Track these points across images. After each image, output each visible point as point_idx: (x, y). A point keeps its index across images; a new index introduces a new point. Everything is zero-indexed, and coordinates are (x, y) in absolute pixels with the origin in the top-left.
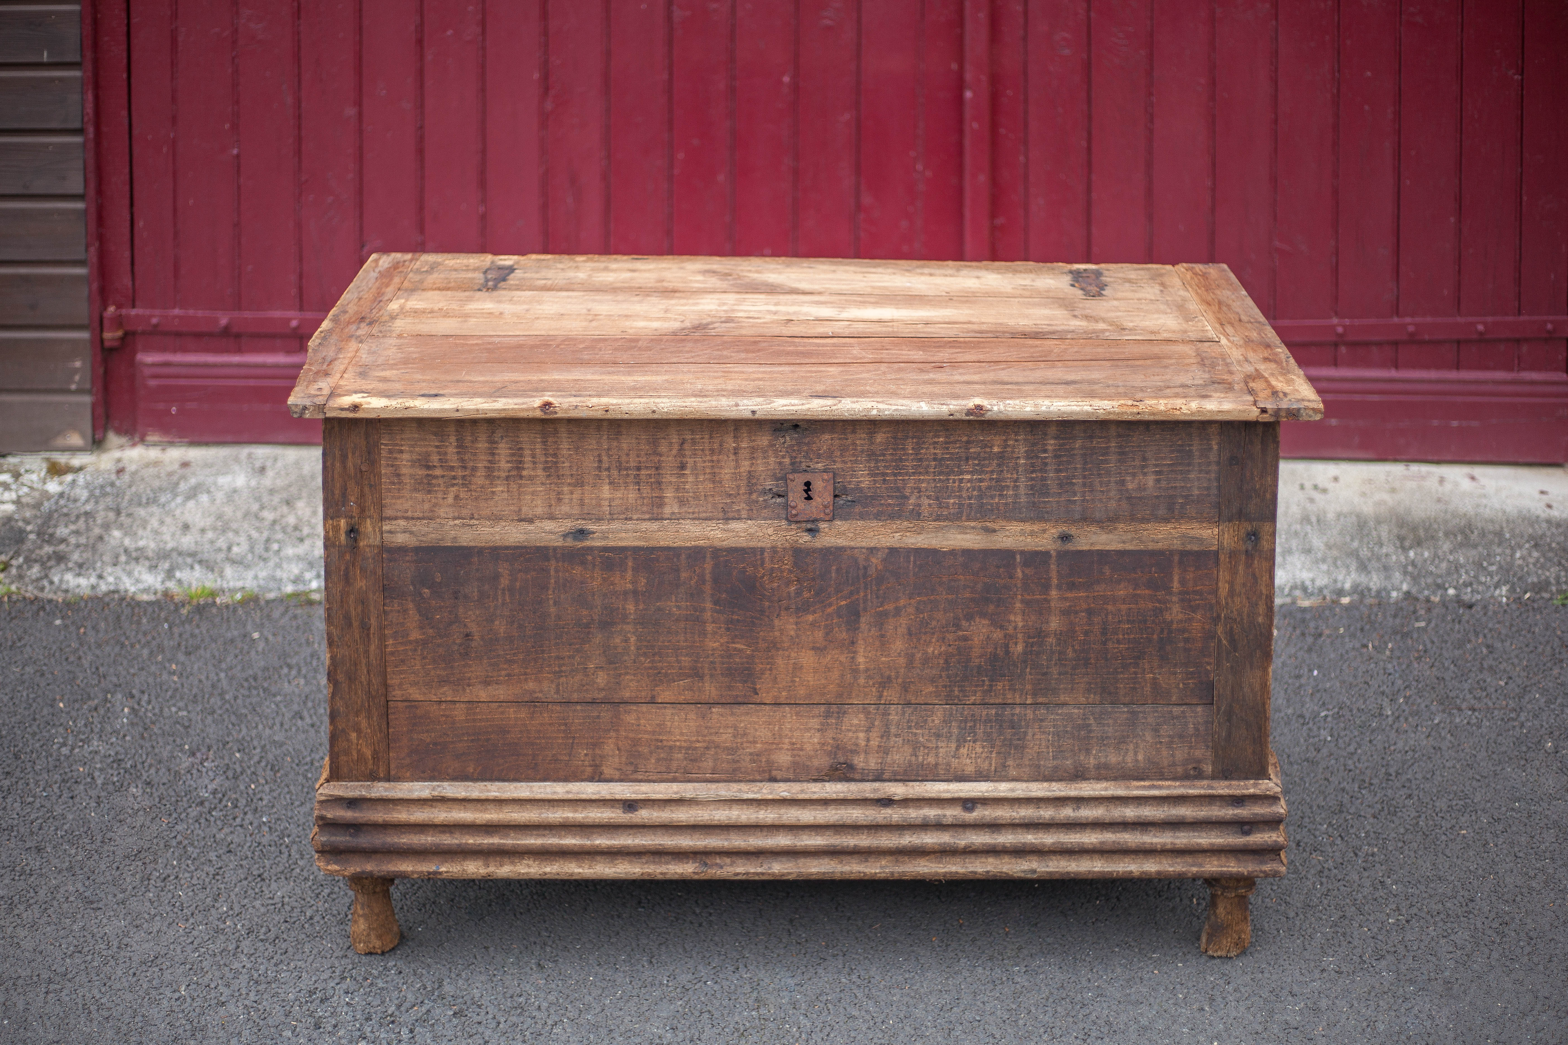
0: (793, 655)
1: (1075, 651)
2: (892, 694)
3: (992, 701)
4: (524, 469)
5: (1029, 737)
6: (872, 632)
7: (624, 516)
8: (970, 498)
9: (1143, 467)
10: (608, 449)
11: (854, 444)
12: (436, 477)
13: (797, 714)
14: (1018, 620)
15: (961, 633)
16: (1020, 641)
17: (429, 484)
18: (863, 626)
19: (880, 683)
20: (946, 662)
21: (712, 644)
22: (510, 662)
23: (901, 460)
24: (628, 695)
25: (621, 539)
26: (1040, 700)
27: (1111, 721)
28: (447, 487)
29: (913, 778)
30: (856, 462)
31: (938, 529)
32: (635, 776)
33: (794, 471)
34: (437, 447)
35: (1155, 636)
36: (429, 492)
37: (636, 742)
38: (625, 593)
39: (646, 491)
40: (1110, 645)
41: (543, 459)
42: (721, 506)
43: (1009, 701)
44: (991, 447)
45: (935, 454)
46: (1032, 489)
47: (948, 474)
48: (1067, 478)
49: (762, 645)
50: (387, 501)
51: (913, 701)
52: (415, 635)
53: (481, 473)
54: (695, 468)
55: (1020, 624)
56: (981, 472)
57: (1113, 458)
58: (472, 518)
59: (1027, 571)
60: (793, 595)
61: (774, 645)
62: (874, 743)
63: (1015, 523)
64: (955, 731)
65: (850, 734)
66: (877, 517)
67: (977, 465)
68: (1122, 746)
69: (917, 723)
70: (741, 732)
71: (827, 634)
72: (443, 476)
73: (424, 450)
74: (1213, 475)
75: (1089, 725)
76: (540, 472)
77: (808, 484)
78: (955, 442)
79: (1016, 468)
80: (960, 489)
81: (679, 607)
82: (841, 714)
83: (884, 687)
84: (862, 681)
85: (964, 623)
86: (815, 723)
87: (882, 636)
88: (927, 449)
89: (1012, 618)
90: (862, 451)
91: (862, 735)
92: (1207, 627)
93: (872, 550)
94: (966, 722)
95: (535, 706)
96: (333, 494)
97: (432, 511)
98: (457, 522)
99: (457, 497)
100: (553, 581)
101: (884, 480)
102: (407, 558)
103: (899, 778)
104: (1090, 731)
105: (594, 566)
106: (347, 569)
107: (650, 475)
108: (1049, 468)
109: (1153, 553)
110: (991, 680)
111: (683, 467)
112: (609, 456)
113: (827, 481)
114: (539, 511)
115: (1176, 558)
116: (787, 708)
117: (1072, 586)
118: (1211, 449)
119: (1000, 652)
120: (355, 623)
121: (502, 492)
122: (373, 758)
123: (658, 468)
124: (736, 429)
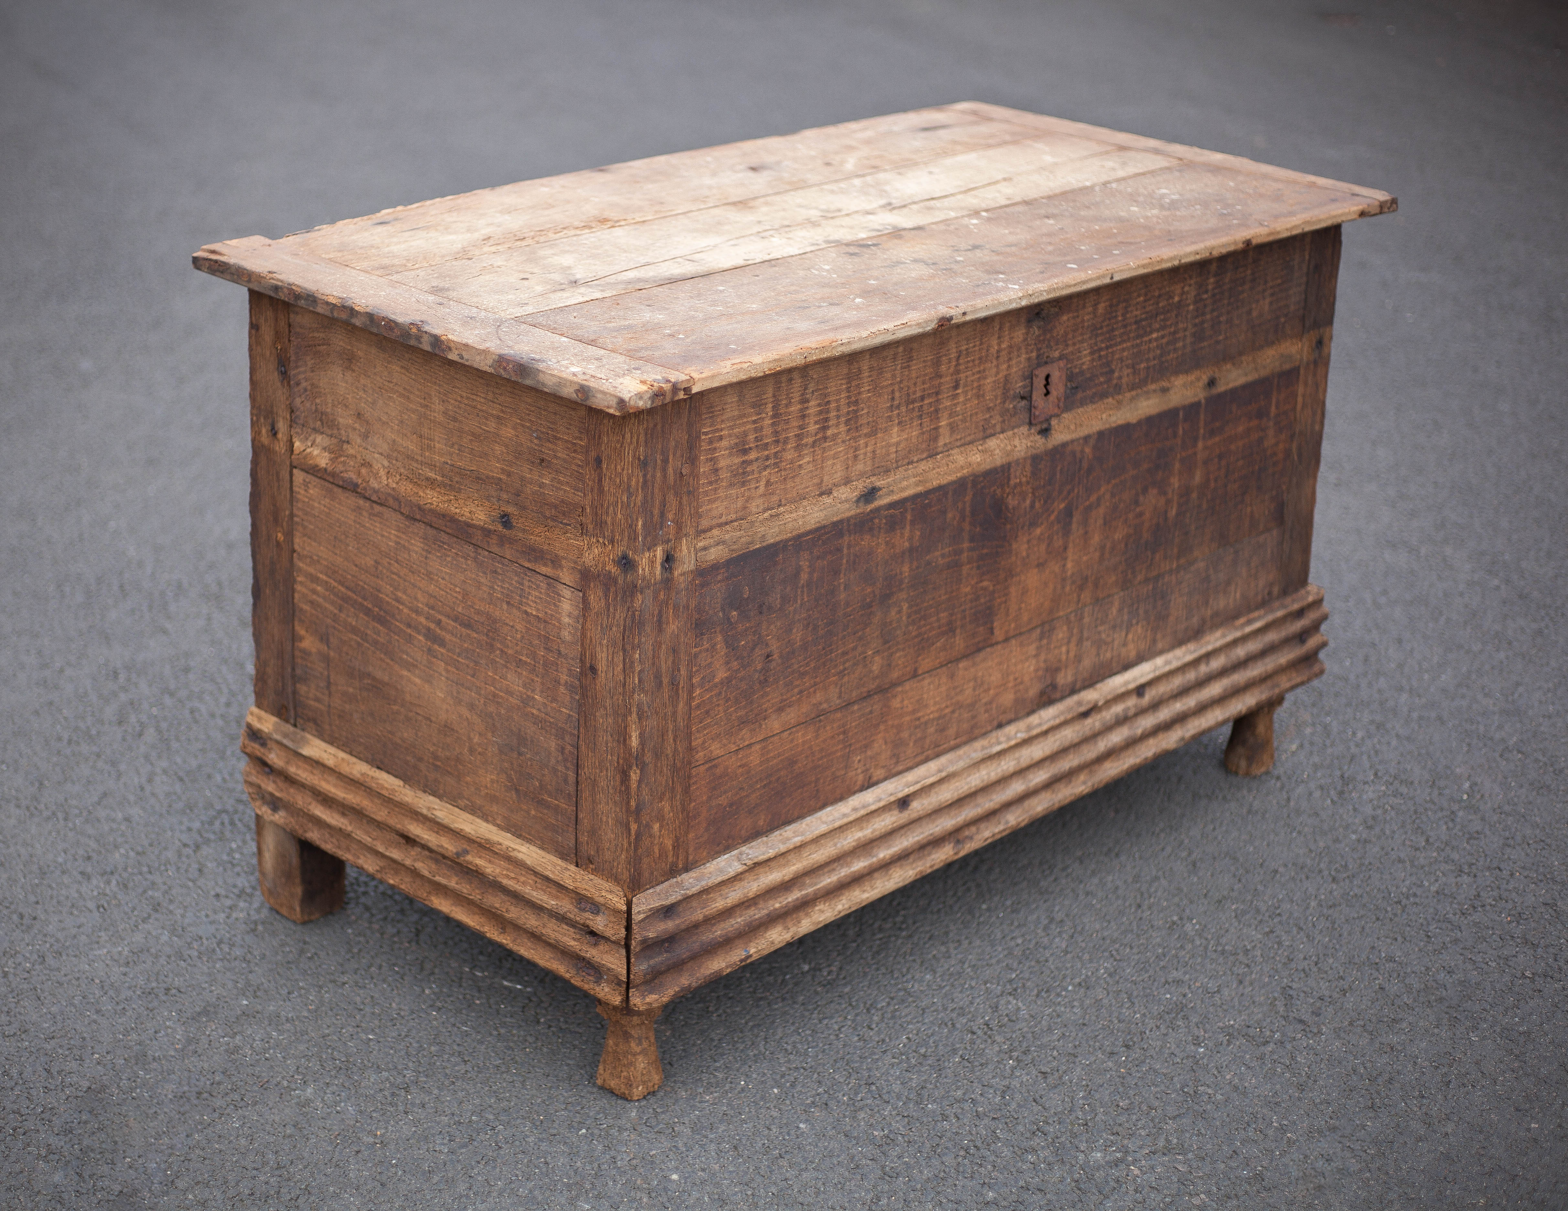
0: (1023, 578)
1: (1208, 501)
2: (1086, 595)
3: (1151, 576)
4: (829, 427)
5: (1172, 604)
6: (1080, 531)
7: (906, 461)
8: (1154, 359)
9: (1264, 291)
10: (901, 381)
11: (1083, 321)
12: (751, 462)
13: (1021, 645)
14: (1175, 481)
15: (1138, 510)
16: (1175, 503)
17: (744, 473)
18: (1074, 526)
19: (1080, 586)
20: (1126, 544)
21: (965, 589)
22: (803, 675)
23: (1113, 330)
24: (896, 675)
25: (903, 489)
26: (1182, 562)
27: (1222, 566)
28: (760, 472)
29: (1098, 679)
30: (1082, 341)
31: (1131, 400)
33: (1038, 366)
34: (754, 421)
35: (1256, 467)
36: (743, 484)
37: (900, 729)
38: (903, 554)
39: (926, 423)
40: (1229, 487)
41: (846, 410)
42: (982, 423)
43: (1162, 571)
44: (1173, 298)
45: (1136, 316)
46: (1195, 336)
47: (1143, 336)
48: (1218, 317)
49: (1002, 576)
50: (703, 508)
51: (1100, 597)
52: (721, 675)
53: (791, 444)
54: (966, 384)
55: (1176, 486)
56: (1164, 327)
57: (1247, 286)
58: (779, 506)
59: (1186, 426)
60: (1028, 509)
61: (1010, 573)
62: (1072, 654)
63: (1181, 377)
64: (1126, 617)
65: (1056, 651)
66: (1092, 400)
67: (1162, 320)
68: (1228, 589)
69: (1101, 620)
70: (979, 682)
71: (1049, 545)
72: (757, 459)
73: (743, 429)
74: (1303, 287)
75: (1210, 576)
76: (843, 428)
77: (1048, 377)
78: (1150, 299)
79: (1187, 316)
80: (1149, 351)
81: (943, 556)
82: (1052, 630)
83: (1082, 590)
84: (1068, 589)
85: (1141, 498)
86: (1032, 649)
87: (1086, 533)
88: (1131, 311)
89: (1172, 480)
90: (1088, 328)
91: (1064, 649)
92: (1287, 446)
93: (1086, 439)
94: (1133, 604)
95: (820, 721)
96: (652, 515)
97: (744, 508)
98: (766, 515)
99: (768, 483)
100: (844, 561)
101: (1100, 356)
102: (719, 577)
105: (880, 528)
106: (660, 612)
107: (931, 404)
108: (1207, 309)
109: (1262, 381)
110: (1153, 553)
111: (957, 385)
112: (901, 390)
113: (1062, 369)
114: (838, 477)
115: (1276, 381)
116: (1014, 641)
117: (1212, 433)
118: (1304, 261)
119: (1161, 520)
120: (665, 681)
121: (809, 463)
122: (674, 847)
123: (937, 393)
124: (1000, 329)
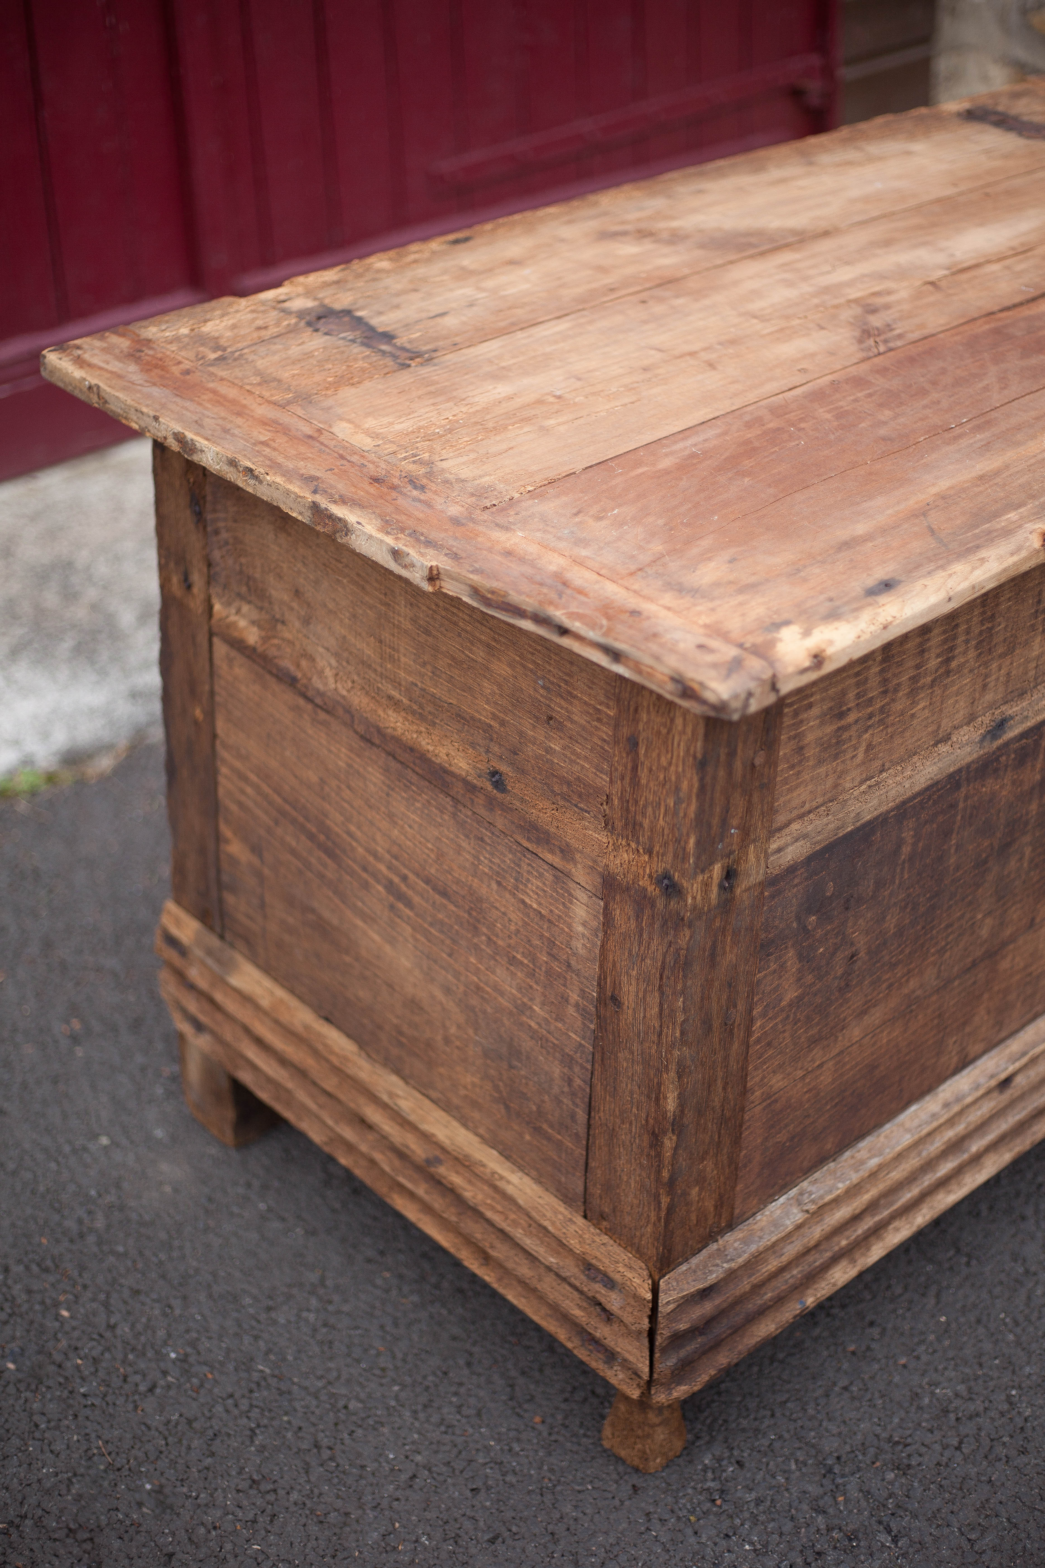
4: (954, 658)
12: (849, 727)
17: (838, 743)
22: (895, 965)
24: (1009, 932)
28: (860, 736)
34: (857, 674)
36: (837, 756)
37: (1007, 992)
38: (1033, 789)
41: (977, 631)
50: (781, 801)
52: (791, 994)
53: (904, 691)
58: (881, 772)
72: (856, 722)
73: (841, 688)
76: (972, 654)
95: (912, 1011)
96: (709, 826)
97: (836, 786)
98: (864, 787)
99: (870, 747)
100: (959, 818)
102: (796, 881)
106: (714, 943)
114: (960, 717)
120: (716, 1024)
121: (924, 709)
122: (716, 1207)
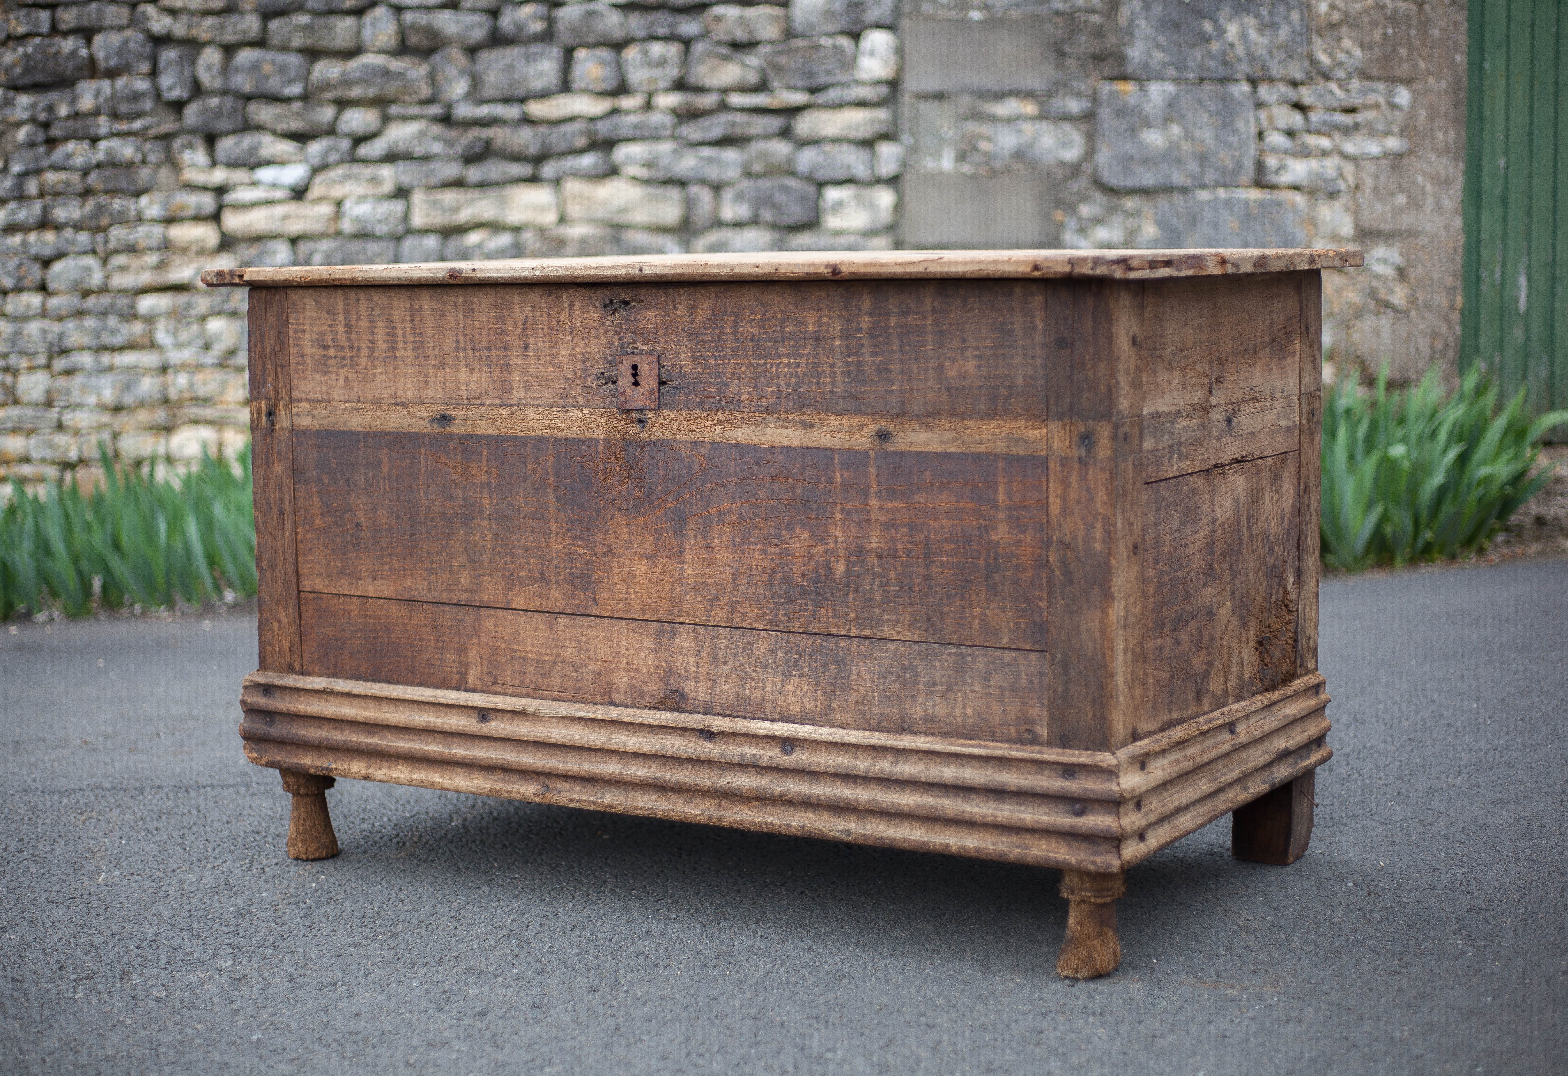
0: (628, 562)
1: (898, 574)
2: (720, 615)
3: (816, 630)
4: (397, 349)
5: (854, 676)
6: (699, 540)
7: (479, 402)
8: (787, 386)
9: (962, 350)
10: (464, 328)
11: (676, 322)
12: (330, 358)
13: (633, 631)
14: (837, 531)
15: (783, 546)
16: (842, 559)
17: (325, 365)
18: (690, 533)
19: (708, 600)
20: (770, 580)
21: (556, 546)
22: (391, 555)
23: (720, 340)
24: (486, 598)
25: (477, 426)
26: (865, 632)
27: (938, 664)
28: (339, 368)
29: (741, 714)
30: (678, 343)
31: (758, 422)
32: (494, 688)
33: (623, 353)
34: (330, 326)
35: (981, 561)
36: (326, 373)
37: (494, 650)
38: (481, 486)
39: (496, 374)
40: (934, 569)
41: (412, 339)
42: (560, 391)
43: (833, 632)
44: (806, 326)
45: (752, 333)
46: (848, 376)
47: (766, 358)
48: (883, 363)
49: (600, 549)
50: (295, 383)
51: (740, 625)
52: (318, 522)
53: (364, 352)
54: (536, 349)
55: (841, 539)
56: (797, 355)
57: (930, 339)
58: (359, 401)
59: (845, 475)
60: (625, 493)
61: (609, 551)
62: (704, 670)
63: (833, 417)
64: (781, 662)
65: (682, 657)
66: (701, 406)
67: (794, 346)
68: (952, 696)
69: (744, 650)
70: (584, 647)
71: (657, 540)
72: (335, 357)
73: (321, 329)
74: (1039, 361)
75: (916, 667)
76: (410, 353)
77: (635, 367)
78: (770, 320)
79: (831, 352)
80: (778, 375)
81: (526, 503)
82: (673, 634)
83: (712, 606)
84: (691, 597)
85: (785, 534)
86: (649, 642)
87: (708, 545)
88: (744, 327)
89: (832, 530)
90: (684, 330)
91: (692, 659)
92: (1038, 552)
93: (695, 444)
94: (790, 652)
95: (412, 605)
96: (256, 373)
97: (328, 393)
98: (347, 405)
99: (346, 379)
100: (423, 470)
101: (706, 364)
102: (311, 441)
103: (727, 712)
104: (916, 675)
105: (456, 454)
106: (267, 452)
107: (499, 356)
108: (864, 350)
109: (978, 457)
110: (815, 605)
111: (526, 348)
112: (465, 335)
113: (651, 363)
114: (411, 394)
115: (1001, 464)
116: (624, 623)
117: (892, 494)
118: (1035, 328)
119: (822, 572)
120: (273, 508)
121: (381, 373)
122: (290, 650)
123: (505, 349)
124: (570, 306)
